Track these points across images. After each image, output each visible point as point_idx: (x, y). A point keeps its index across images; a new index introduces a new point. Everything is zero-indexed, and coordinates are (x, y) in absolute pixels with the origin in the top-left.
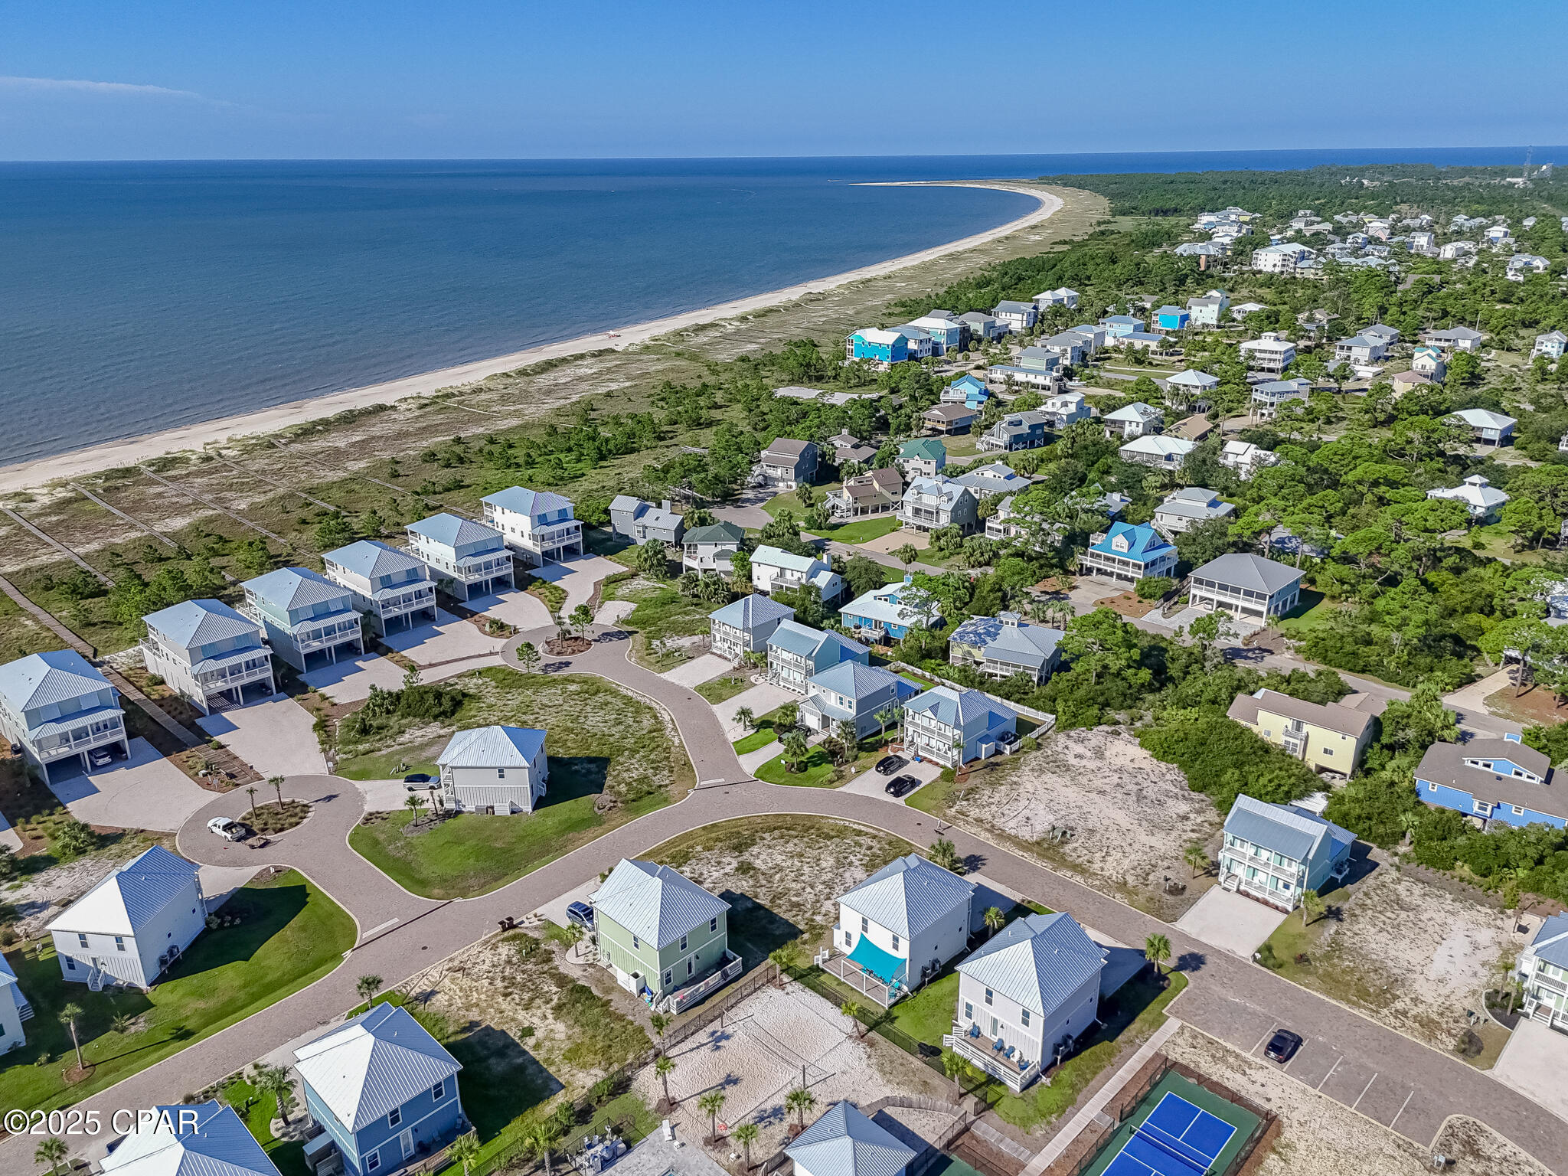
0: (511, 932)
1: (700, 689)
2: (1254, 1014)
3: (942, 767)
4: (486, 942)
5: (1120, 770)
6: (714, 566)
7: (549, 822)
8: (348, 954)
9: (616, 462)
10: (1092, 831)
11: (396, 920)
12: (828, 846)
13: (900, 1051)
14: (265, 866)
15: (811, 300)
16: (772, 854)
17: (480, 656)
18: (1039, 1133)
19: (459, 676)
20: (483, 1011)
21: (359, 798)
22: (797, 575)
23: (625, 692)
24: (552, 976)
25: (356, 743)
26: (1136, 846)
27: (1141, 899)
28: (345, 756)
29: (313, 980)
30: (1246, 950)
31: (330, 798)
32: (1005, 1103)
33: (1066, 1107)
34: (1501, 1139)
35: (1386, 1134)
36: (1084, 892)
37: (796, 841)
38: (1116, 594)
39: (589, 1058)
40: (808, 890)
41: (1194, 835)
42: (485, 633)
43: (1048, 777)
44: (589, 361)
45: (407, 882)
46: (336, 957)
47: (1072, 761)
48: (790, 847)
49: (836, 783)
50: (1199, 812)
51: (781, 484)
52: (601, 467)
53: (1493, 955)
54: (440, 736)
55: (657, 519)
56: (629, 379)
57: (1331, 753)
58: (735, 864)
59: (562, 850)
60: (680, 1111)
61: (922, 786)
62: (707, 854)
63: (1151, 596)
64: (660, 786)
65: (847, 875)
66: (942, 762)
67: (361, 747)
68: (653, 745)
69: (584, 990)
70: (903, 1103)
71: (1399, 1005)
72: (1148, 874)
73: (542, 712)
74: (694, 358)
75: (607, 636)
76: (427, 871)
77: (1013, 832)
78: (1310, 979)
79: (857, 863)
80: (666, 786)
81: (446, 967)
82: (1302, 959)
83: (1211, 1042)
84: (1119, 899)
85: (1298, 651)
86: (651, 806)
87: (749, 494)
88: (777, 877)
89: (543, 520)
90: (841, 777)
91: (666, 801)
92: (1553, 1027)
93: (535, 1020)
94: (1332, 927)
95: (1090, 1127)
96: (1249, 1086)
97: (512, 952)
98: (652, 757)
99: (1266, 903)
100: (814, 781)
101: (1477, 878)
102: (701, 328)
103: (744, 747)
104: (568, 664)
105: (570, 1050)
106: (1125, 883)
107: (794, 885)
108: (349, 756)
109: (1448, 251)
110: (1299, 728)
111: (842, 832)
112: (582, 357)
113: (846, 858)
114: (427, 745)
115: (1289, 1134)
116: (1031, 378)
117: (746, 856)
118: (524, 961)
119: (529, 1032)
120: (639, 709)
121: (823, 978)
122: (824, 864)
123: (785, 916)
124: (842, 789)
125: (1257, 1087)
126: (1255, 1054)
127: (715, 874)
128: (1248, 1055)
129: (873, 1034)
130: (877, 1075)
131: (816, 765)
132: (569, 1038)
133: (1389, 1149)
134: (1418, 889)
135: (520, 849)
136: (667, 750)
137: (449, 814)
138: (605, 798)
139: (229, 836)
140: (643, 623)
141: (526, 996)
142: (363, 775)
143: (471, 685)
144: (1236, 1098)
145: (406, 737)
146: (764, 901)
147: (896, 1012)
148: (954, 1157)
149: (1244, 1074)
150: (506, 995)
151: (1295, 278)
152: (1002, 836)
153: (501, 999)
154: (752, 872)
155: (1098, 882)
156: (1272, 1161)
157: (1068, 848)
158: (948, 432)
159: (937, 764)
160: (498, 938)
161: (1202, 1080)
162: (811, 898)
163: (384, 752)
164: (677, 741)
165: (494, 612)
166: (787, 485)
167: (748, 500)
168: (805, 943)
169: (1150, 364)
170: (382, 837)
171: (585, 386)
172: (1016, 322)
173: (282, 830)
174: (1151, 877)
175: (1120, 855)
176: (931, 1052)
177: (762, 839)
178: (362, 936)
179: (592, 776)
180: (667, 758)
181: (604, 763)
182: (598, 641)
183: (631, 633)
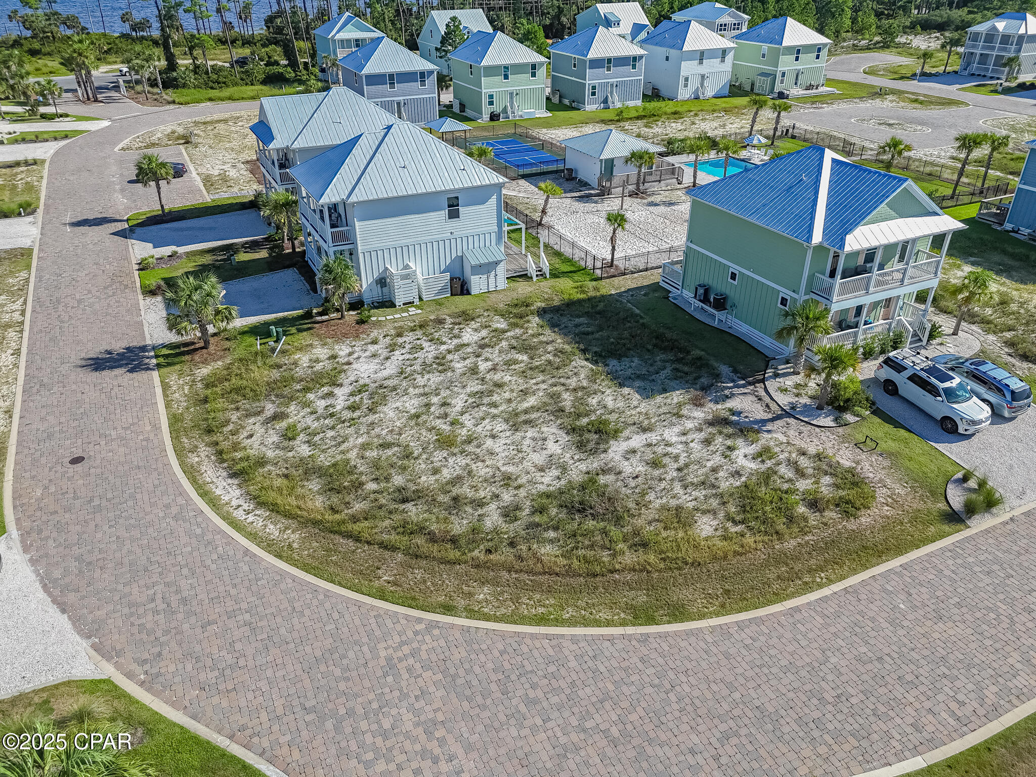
16: (510, 461)
37: (426, 480)
40: (483, 366)
48: (452, 467)
58: (616, 449)
127: (670, 436)
162: (494, 354)
177: (509, 513)
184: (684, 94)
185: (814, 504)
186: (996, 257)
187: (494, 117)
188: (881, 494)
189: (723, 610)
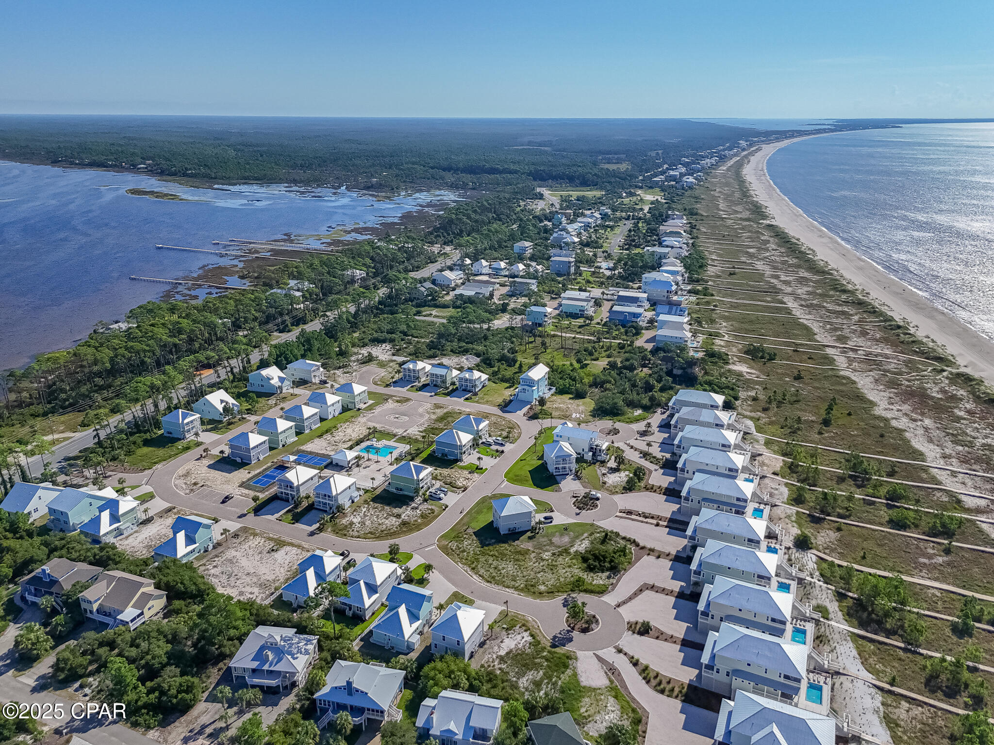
10: (259, 553)
14: (563, 491)
27: (250, 531)
36: (271, 530)
41: (215, 559)
43: (272, 578)
48: (384, 527)
54: (573, 546)
60: (388, 464)
62: (416, 518)
64: (451, 542)
65: (360, 519)
68: (470, 561)
72: (243, 540)
77: (294, 548)
79: (357, 524)
80: (449, 544)
81: (473, 480)
88: (385, 516)
91: (445, 537)
98: (465, 553)
103: (424, 566)
104: (566, 608)
106: (254, 536)
107: (378, 514)
111: (366, 536)
113: (362, 525)
117: (400, 520)
138: (470, 531)
145: (587, 544)
146: (386, 507)
152: (299, 546)
162: (371, 510)
164: (460, 564)
177: (397, 528)
178: (506, 483)
179: (483, 538)
180: (458, 555)
181: (483, 545)
182: (568, 631)
183: (554, 646)
184: (330, 417)
186: (436, 464)
187: (283, 446)
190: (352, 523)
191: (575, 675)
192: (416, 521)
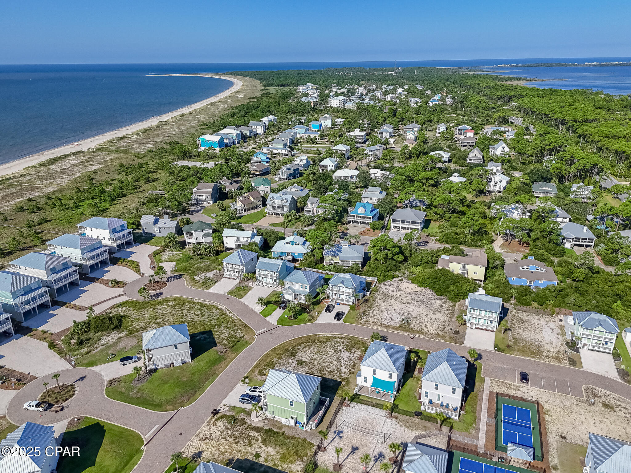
0: (218, 416)
1: (230, 293)
2: (507, 369)
3: (349, 305)
4: (209, 423)
5: (409, 293)
6: (203, 241)
7: (202, 364)
8: (143, 447)
9: (120, 201)
10: (416, 318)
11: (157, 426)
12: (326, 346)
13: (408, 417)
14: (70, 419)
15: (163, 125)
16: (307, 354)
17: (115, 297)
18: (474, 432)
19: (111, 308)
20: (230, 454)
21: (98, 376)
22: (246, 239)
23: (197, 301)
24: (251, 429)
25: (78, 349)
26: (434, 320)
27: (448, 338)
28: (76, 357)
29: (134, 465)
30: (491, 347)
31: (82, 378)
32: (455, 425)
33: (476, 420)
34: (600, 389)
35: (572, 398)
36: (428, 341)
37: (313, 347)
38: (364, 229)
39: (292, 458)
40: (331, 365)
41: (449, 312)
42: (109, 287)
43: (387, 301)
44: (72, 157)
45: (150, 407)
46: (138, 451)
47: (392, 293)
48: (312, 349)
49: (312, 320)
50: (445, 303)
51: (205, 203)
52: (114, 204)
53: (558, 331)
54: (121, 338)
55: (165, 223)
56: (100, 163)
57: (476, 274)
58: (295, 362)
59: (215, 375)
60: (344, 467)
61: (345, 314)
62: (280, 361)
63: (377, 228)
64: (241, 337)
65: (342, 355)
66: (348, 303)
67: (82, 351)
68: (225, 321)
69: (270, 431)
70: (422, 437)
71: (545, 354)
72: (444, 329)
73: (164, 317)
74: (125, 152)
75: (170, 279)
76: (158, 399)
77: (389, 324)
78: (516, 352)
79: (343, 350)
80: (243, 337)
81: (198, 440)
82: (509, 346)
83: (503, 383)
84: (440, 340)
85: (436, 240)
86: (242, 347)
87: (192, 208)
88: (316, 363)
89: (114, 231)
90: (313, 318)
91: (247, 343)
92: (589, 349)
93: (257, 450)
94: (510, 333)
95: (488, 425)
96: (524, 394)
97: (226, 424)
98: (229, 326)
99: (487, 330)
100: (302, 321)
101: (540, 307)
102: (120, 139)
103: (266, 314)
104: (161, 294)
105: (281, 458)
106: (439, 334)
107: (324, 364)
108: (78, 356)
109: (388, 98)
110: (464, 266)
111: (328, 339)
112: (68, 155)
113: (337, 349)
114: (117, 343)
115: (546, 407)
116: (280, 151)
117: (297, 358)
118: (233, 426)
119: (258, 456)
120: (209, 307)
121: (361, 398)
122: (331, 353)
123: (329, 377)
124: (316, 322)
125: (526, 394)
126: (518, 383)
128: (516, 384)
129: (394, 414)
130: (406, 429)
131: (300, 315)
132: (277, 452)
133: (575, 402)
134: (524, 314)
135: (196, 378)
136: (233, 321)
137: (151, 372)
138: (219, 348)
139: (41, 409)
140: (185, 270)
141: (246, 441)
142: (92, 364)
143: (120, 311)
144: (523, 400)
145: (103, 342)
147: (397, 403)
148: (453, 450)
149: (520, 390)
150: (237, 443)
151: (345, 109)
152: (386, 326)
153: (235, 445)
154: (304, 364)
155: (429, 336)
156: (547, 417)
157: (412, 325)
158: (260, 175)
159: (346, 304)
160: (213, 420)
161: (509, 396)
163: (96, 351)
164: (235, 318)
165: (107, 277)
166: (207, 202)
167: (193, 211)
168: (344, 386)
169: (317, 143)
170: (123, 390)
171: (79, 169)
172: (259, 130)
173: (67, 399)
174: (445, 330)
175: (430, 324)
176: (419, 414)
177: (299, 349)
178: (145, 438)
179: (208, 340)
180: (235, 325)
181: (210, 333)
182: (168, 281)
183: (182, 275)
185: (264, 369)
188: (257, 375)
189: (267, 353)
190: (348, 350)
191: (176, 266)
192: (280, 358)
